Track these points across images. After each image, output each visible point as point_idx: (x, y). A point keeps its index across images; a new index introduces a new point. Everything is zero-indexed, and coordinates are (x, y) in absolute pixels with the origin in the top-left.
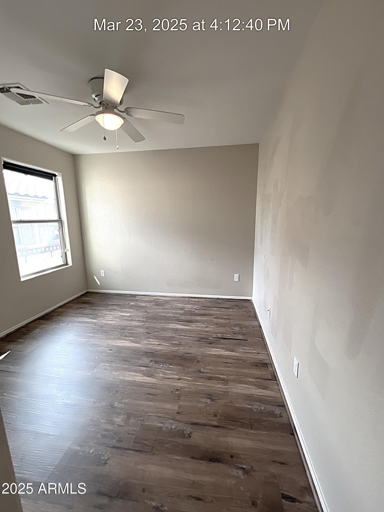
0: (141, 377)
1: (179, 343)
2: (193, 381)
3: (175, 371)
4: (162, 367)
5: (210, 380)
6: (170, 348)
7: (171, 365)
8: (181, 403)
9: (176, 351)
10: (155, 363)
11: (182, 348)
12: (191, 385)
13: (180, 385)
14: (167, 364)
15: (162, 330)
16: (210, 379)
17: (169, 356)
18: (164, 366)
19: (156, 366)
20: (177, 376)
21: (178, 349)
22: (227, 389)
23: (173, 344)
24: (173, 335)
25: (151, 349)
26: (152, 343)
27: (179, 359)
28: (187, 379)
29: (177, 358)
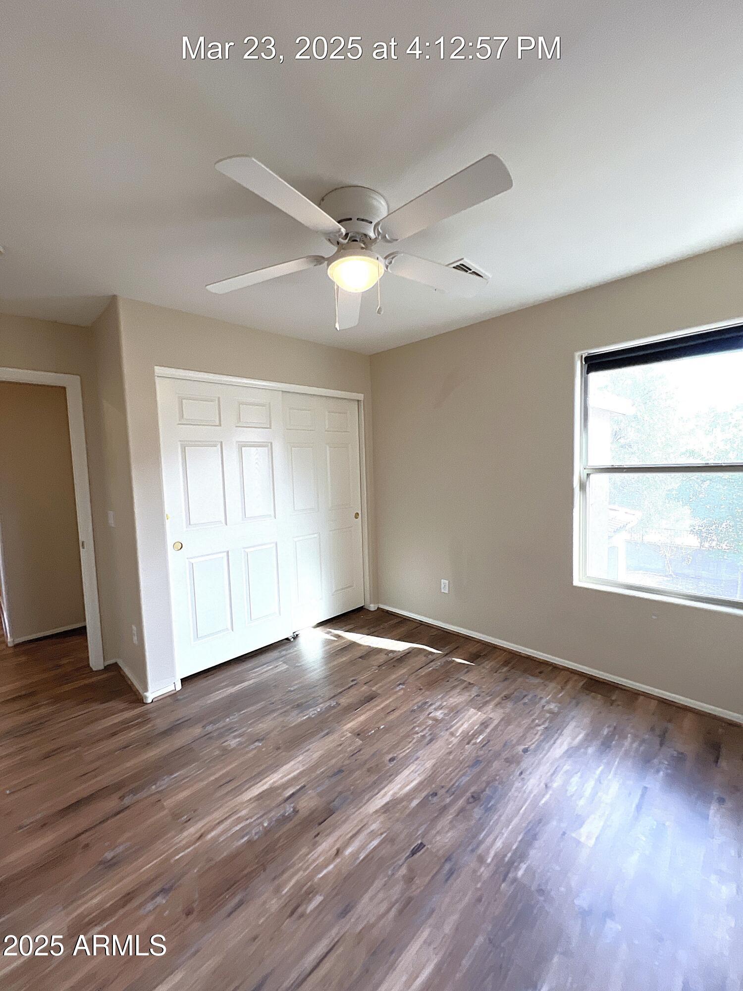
0: (274, 782)
1: (300, 910)
2: (167, 859)
3: (224, 840)
4: (261, 823)
5: (124, 897)
6: (301, 873)
7: (249, 841)
8: (165, 812)
9: (277, 882)
10: (283, 816)
11: (274, 905)
12: (166, 849)
13: (192, 830)
14: (259, 838)
15: (409, 900)
16: (128, 897)
17: (277, 853)
18: (261, 828)
19: (276, 814)
20: (212, 838)
21: (278, 890)
22: (68, 914)
23: (311, 893)
24: (353, 923)
25: (335, 827)
26: (362, 837)
27: (245, 868)
28: (183, 852)
29: (255, 867)
